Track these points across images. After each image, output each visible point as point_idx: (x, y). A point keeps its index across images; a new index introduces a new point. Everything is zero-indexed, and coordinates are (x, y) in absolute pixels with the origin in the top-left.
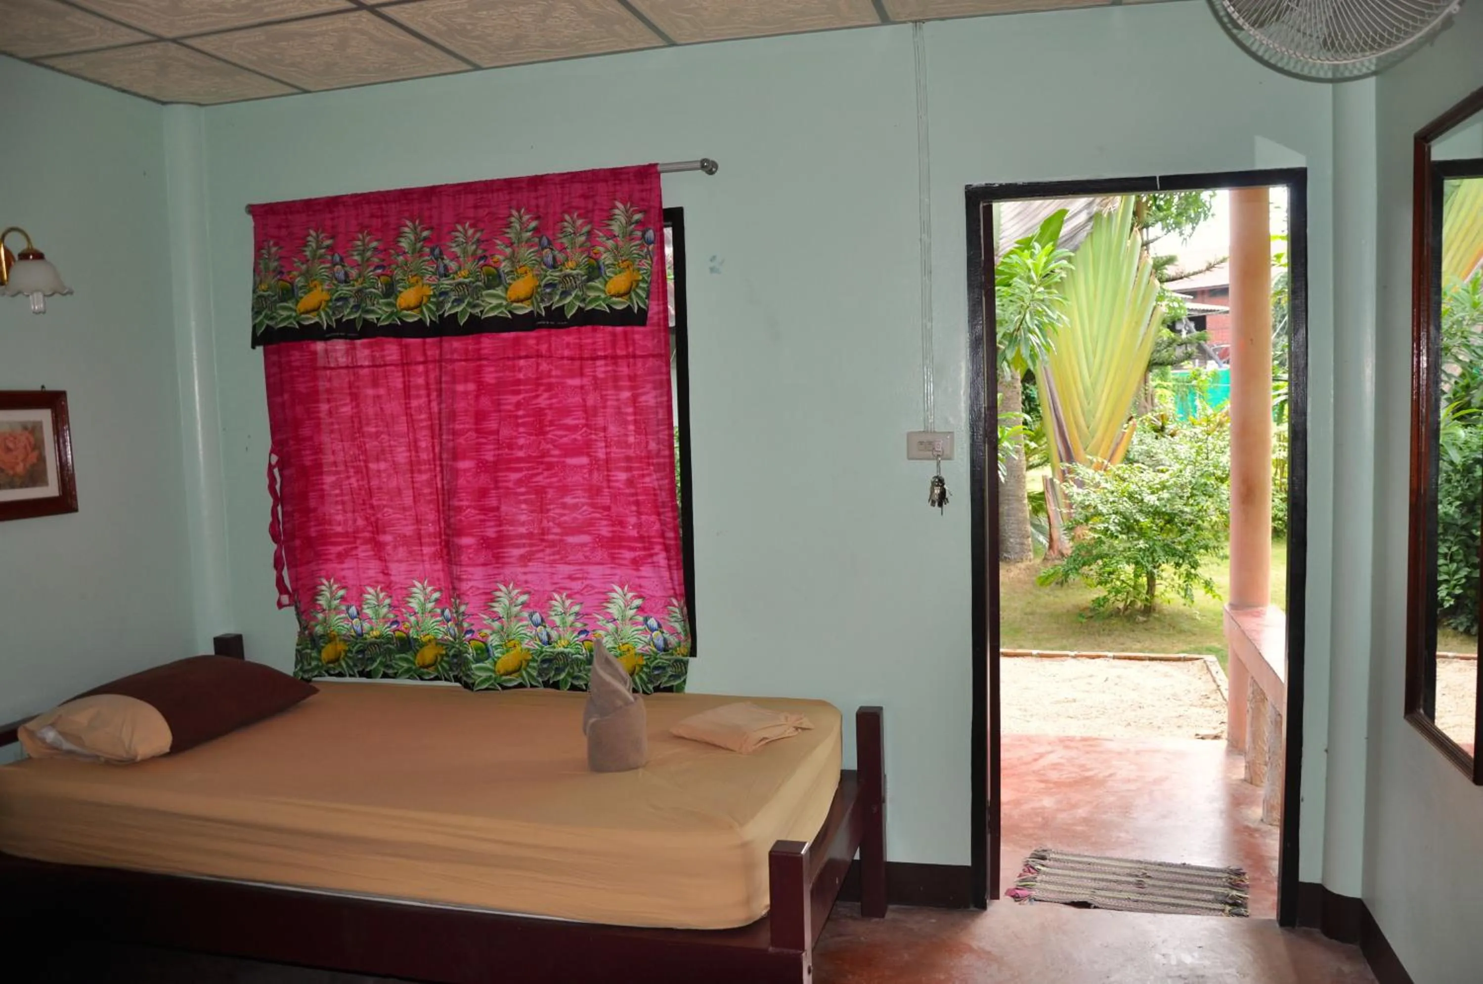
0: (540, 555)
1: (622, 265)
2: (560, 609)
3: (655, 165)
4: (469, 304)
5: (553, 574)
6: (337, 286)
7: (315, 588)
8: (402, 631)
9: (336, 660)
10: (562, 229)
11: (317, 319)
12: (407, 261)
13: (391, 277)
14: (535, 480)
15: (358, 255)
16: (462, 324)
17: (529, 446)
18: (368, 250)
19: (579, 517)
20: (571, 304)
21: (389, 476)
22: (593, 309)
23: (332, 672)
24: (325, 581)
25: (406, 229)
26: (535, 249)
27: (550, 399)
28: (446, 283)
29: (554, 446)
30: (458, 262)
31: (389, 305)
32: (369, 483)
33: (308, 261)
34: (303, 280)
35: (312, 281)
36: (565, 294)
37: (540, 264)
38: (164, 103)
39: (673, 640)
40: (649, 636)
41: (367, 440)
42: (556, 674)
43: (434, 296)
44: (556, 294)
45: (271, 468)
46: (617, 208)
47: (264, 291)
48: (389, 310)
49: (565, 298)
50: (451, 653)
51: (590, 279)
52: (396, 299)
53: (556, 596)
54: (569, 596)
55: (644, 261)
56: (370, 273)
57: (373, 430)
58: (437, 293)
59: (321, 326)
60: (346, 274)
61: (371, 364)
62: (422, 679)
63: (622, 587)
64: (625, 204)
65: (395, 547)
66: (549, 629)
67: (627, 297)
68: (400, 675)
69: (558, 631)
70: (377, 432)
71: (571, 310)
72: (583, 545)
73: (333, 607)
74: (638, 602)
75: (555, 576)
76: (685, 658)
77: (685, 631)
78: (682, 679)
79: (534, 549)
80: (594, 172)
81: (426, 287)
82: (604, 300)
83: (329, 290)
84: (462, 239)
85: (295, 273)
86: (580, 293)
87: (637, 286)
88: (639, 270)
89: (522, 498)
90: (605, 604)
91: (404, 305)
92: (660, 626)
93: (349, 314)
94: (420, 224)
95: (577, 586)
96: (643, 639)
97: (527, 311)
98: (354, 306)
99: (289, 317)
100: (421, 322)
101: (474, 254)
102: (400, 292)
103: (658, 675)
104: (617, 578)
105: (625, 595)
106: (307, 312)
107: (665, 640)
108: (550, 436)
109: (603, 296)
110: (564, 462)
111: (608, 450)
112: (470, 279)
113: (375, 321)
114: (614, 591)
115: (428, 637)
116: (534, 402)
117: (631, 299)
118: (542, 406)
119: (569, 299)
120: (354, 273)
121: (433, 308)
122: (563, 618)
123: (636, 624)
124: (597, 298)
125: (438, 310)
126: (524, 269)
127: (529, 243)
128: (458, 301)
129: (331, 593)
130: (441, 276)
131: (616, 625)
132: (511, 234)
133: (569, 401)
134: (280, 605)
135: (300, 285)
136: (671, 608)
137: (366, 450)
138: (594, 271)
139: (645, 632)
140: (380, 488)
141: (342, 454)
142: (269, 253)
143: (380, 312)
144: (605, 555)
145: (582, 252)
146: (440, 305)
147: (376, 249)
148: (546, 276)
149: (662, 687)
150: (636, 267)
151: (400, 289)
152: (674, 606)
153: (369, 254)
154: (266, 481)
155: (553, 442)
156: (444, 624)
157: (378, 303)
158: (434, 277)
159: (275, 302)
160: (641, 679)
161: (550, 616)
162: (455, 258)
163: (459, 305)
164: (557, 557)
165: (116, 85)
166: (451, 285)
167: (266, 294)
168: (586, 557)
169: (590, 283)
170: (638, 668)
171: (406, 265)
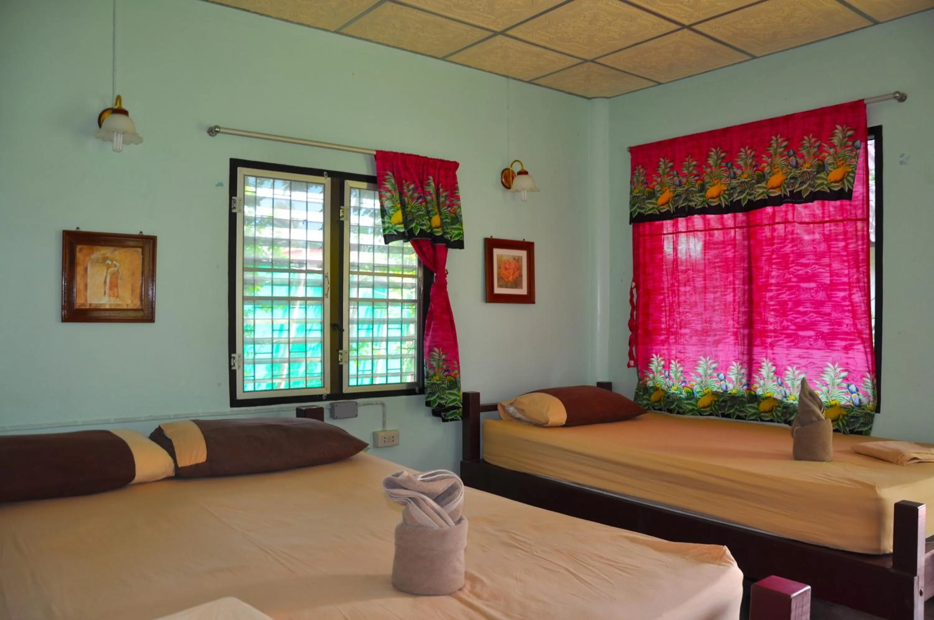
0: (780, 343)
1: (839, 164)
2: (791, 376)
3: (862, 100)
4: (748, 194)
5: (788, 354)
6: (675, 188)
7: (649, 359)
8: (688, 387)
9: (659, 401)
10: (802, 145)
11: (668, 208)
12: (712, 172)
13: (703, 181)
14: (780, 297)
15: (686, 169)
16: (743, 205)
17: (778, 276)
18: (691, 167)
19: (808, 319)
20: (805, 189)
21: (691, 295)
22: (819, 191)
23: (656, 408)
24: (654, 355)
25: (712, 153)
26: (785, 158)
27: (792, 247)
28: (734, 182)
29: (794, 276)
30: (742, 169)
31: (701, 196)
32: (678, 299)
33: (661, 176)
34: (659, 187)
35: (664, 187)
36: (802, 183)
37: (788, 166)
38: (590, 99)
39: (865, 400)
40: (849, 397)
41: (680, 274)
42: (790, 417)
43: (727, 190)
44: (797, 184)
45: (632, 289)
46: (837, 129)
47: (637, 193)
48: (701, 199)
49: (802, 186)
50: (721, 400)
51: (818, 173)
52: (705, 193)
53: (789, 368)
54: (798, 368)
55: (853, 160)
56: (692, 179)
57: (684, 268)
58: (729, 188)
59: (670, 212)
60: (680, 182)
61: (686, 230)
62: (701, 415)
63: (834, 364)
64: (842, 126)
65: (691, 337)
66: (785, 389)
67: (841, 183)
68: (686, 413)
69: (790, 390)
70: (686, 269)
71: (806, 193)
72: (810, 337)
73: (659, 371)
74: (845, 374)
75: (789, 356)
76: (872, 413)
77: (874, 395)
78: (869, 427)
79: (777, 339)
80: (823, 109)
81: (723, 185)
82: (826, 185)
83: (673, 191)
84: (744, 157)
85: (654, 183)
86: (812, 183)
87: (848, 175)
88: (850, 165)
89: (772, 308)
90: (821, 375)
91: (710, 196)
92: (857, 390)
93: (682, 204)
94: (720, 149)
95: (803, 362)
96: (846, 398)
97: (777, 194)
98: (685, 199)
99: (653, 208)
100: (719, 205)
101: (751, 165)
102: (708, 189)
103: (853, 422)
104: (830, 359)
105: (835, 369)
106: (663, 205)
107: (860, 400)
108: (791, 270)
109: (826, 182)
110: (799, 286)
111: (832, 278)
112: (748, 179)
113: (694, 206)
114: (828, 367)
115: (707, 390)
116: (782, 250)
117: (843, 183)
118: (788, 252)
119: (805, 186)
120: (684, 180)
121: (727, 197)
122: (793, 382)
123: (842, 388)
124: (822, 184)
125: (729, 198)
126: (777, 169)
127: (782, 156)
128: (742, 192)
129: (658, 362)
130: (732, 178)
131: (828, 388)
132: (771, 150)
133: (805, 249)
134: (629, 366)
135: (658, 189)
136: (864, 379)
137: (679, 280)
138: (822, 168)
139: (847, 394)
140: (685, 302)
141: (666, 283)
142: (639, 173)
143: (697, 201)
144: (824, 344)
145: (815, 158)
146: (730, 195)
147: (695, 166)
148: (791, 173)
149: (855, 431)
150: (847, 163)
151: (708, 187)
152: (868, 378)
153: (691, 169)
154: (629, 297)
155: (793, 273)
156: (718, 382)
157: (696, 196)
158: (727, 180)
159: (644, 200)
160: (843, 423)
161: (785, 380)
162: (739, 167)
163: (742, 195)
164: (792, 344)
165: (567, 91)
166: (737, 183)
167: (638, 195)
168: (811, 345)
169: (819, 175)
170: (841, 417)
171: (712, 173)
